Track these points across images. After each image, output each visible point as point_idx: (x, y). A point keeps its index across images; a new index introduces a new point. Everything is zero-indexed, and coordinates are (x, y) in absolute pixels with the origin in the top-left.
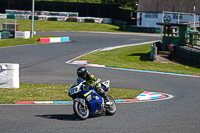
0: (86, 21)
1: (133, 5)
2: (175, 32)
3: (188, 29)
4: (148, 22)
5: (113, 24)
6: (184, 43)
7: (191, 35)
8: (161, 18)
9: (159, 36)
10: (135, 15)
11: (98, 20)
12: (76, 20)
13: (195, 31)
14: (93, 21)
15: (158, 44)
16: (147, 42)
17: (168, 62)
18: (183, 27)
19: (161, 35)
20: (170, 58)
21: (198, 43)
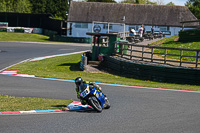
0: (16, 31)
1: (63, 15)
2: (105, 42)
3: (118, 39)
4: (78, 32)
5: (43, 34)
6: (114, 53)
7: (121, 45)
8: (91, 28)
9: (89, 46)
10: (65, 25)
11: (28, 30)
12: (5, 30)
13: (125, 40)
14: (23, 31)
15: (87, 54)
16: (77, 52)
17: (98, 72)
18: (112, 37)
19: (91, 45)
20: (100, 68)
21: (128, 53)
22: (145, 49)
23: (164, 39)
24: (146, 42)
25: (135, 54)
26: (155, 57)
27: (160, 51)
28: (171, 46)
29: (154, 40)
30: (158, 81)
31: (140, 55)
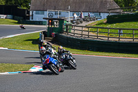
1: (27, 6)
2: (56, 24)
3: (65, 22)
4: (37, 17)
5: (13, 19)
6: (62, 32)
7: (67, 26)
8: (46, 14)
9: (45, 27)
10: (29, 13)
11: (3, 17)
13: (70, 23)
15: (44, 33)
16: (36, 31)
18: (61, 21)
21: (72, 31)
22: (84, 29)
23: (96, 22)
24: (84, 24)
25: (77, 32)
26: (91, 34)
27: (94, 30)
28: (101, 26)
29: (90, 22)
30: (93, 50)
31: (80, 32)
